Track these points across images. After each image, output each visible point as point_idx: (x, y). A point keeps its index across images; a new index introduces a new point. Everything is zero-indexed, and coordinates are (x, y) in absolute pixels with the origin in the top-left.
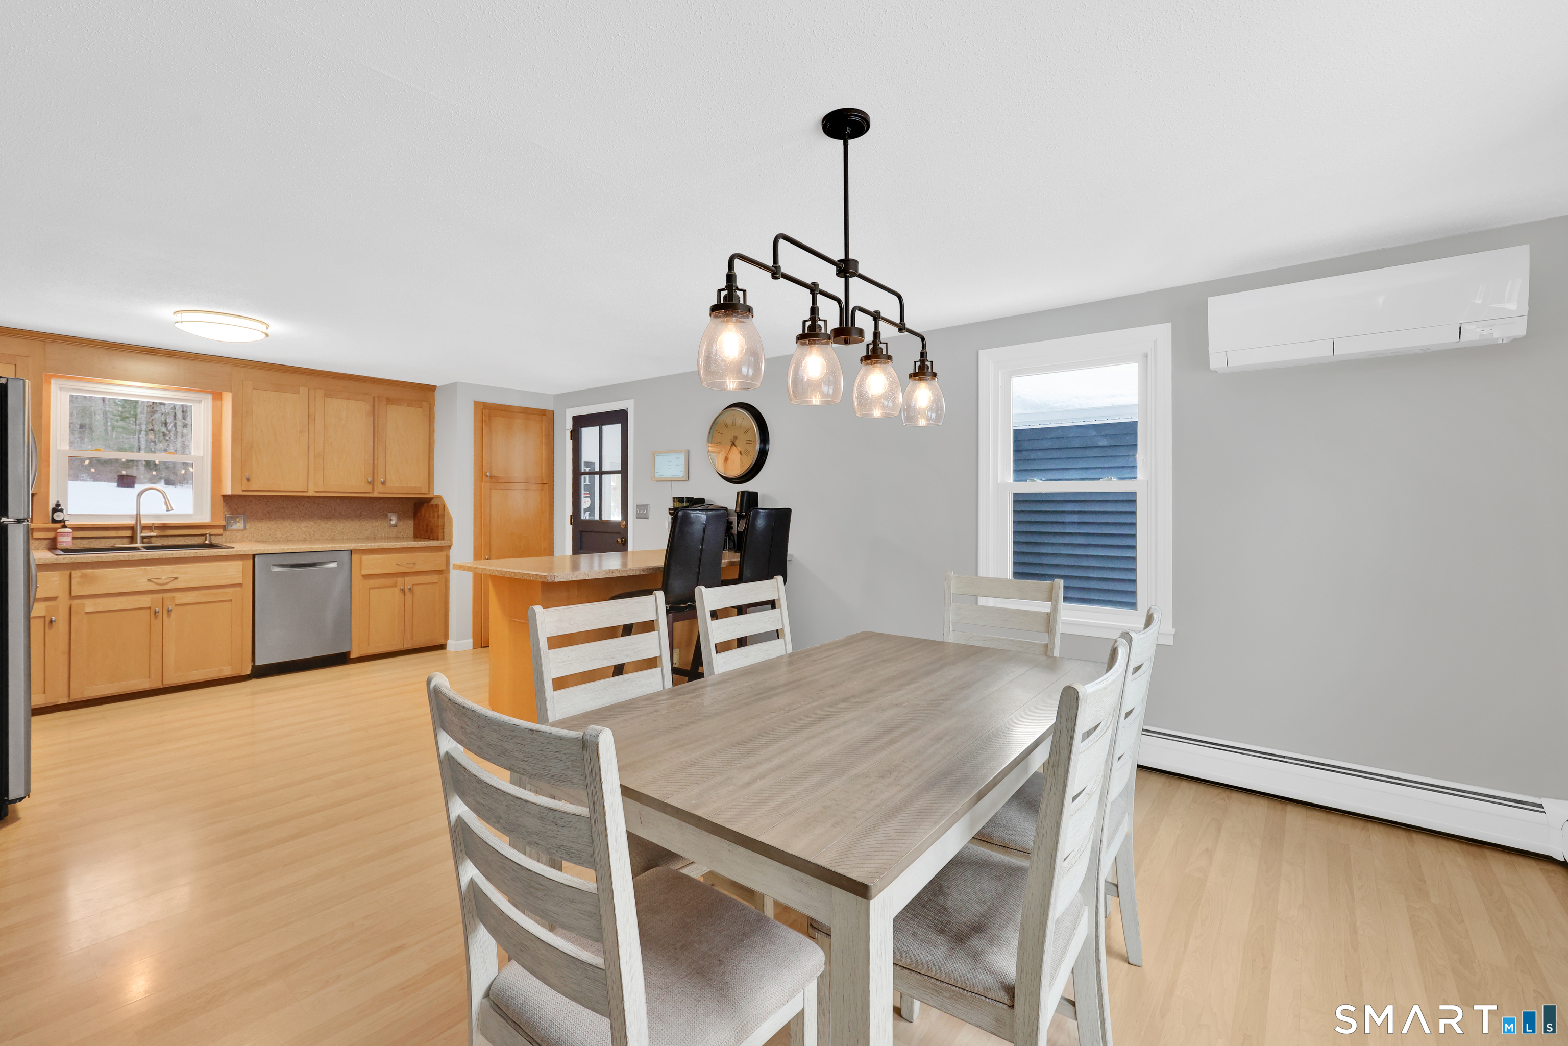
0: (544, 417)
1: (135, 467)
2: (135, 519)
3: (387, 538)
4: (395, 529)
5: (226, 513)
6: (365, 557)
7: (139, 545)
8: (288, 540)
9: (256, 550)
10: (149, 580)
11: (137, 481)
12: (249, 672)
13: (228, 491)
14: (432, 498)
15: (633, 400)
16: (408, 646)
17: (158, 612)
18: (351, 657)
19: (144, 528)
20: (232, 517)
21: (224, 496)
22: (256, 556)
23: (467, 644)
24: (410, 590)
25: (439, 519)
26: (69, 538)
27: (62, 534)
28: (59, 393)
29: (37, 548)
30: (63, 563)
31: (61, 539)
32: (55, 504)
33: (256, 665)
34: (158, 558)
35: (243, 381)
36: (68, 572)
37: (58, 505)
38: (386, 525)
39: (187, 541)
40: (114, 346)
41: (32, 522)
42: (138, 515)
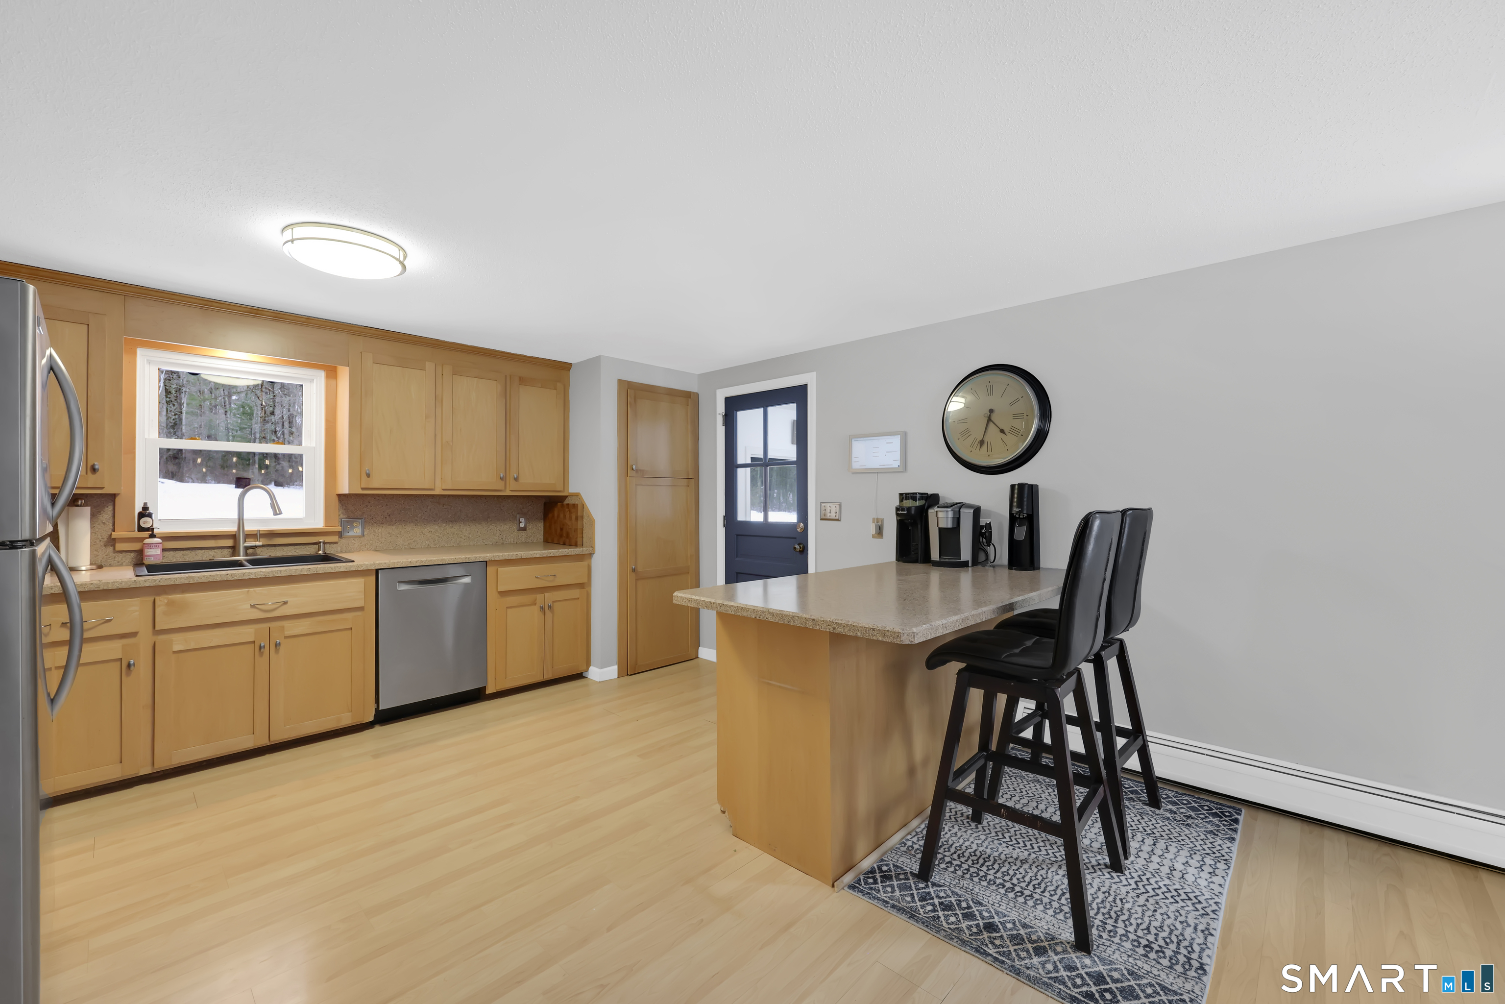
0: (689, 399)
1: (250, 472)
2: (236, 524)
3: (517, 545)
4: (524, 533)
6: (501, 570)
7: (241, 558)
8: (411, 548)
9: (379, 564)
10: (253, 606)
11: (252, 483)
12: (372, 719)
13: (345, 489)
14: (567, 497)
15: (815, 373)
16: (548, 676)
17: (264, 646)
18: (487, 692)
20: (348, 522)
21: (339, 496)
22: (380, 571)
23: (611, 672)
24: (550, 607)
25: (577, 521)
26: (157, 552)
27: (150, 546)
28: (147, 366)
29: (120, 563)
30: (148, 585)
31: (148, 552)
32: (143, 507)
33: (380, 709)
34: (264, 577)
35: (361, 353)
36: (152, 599)
37: (145, 508)
38: (515, 528)
39: (298, 551)
40: (210, 303)
41: (114, 531)
42: (241, 520)
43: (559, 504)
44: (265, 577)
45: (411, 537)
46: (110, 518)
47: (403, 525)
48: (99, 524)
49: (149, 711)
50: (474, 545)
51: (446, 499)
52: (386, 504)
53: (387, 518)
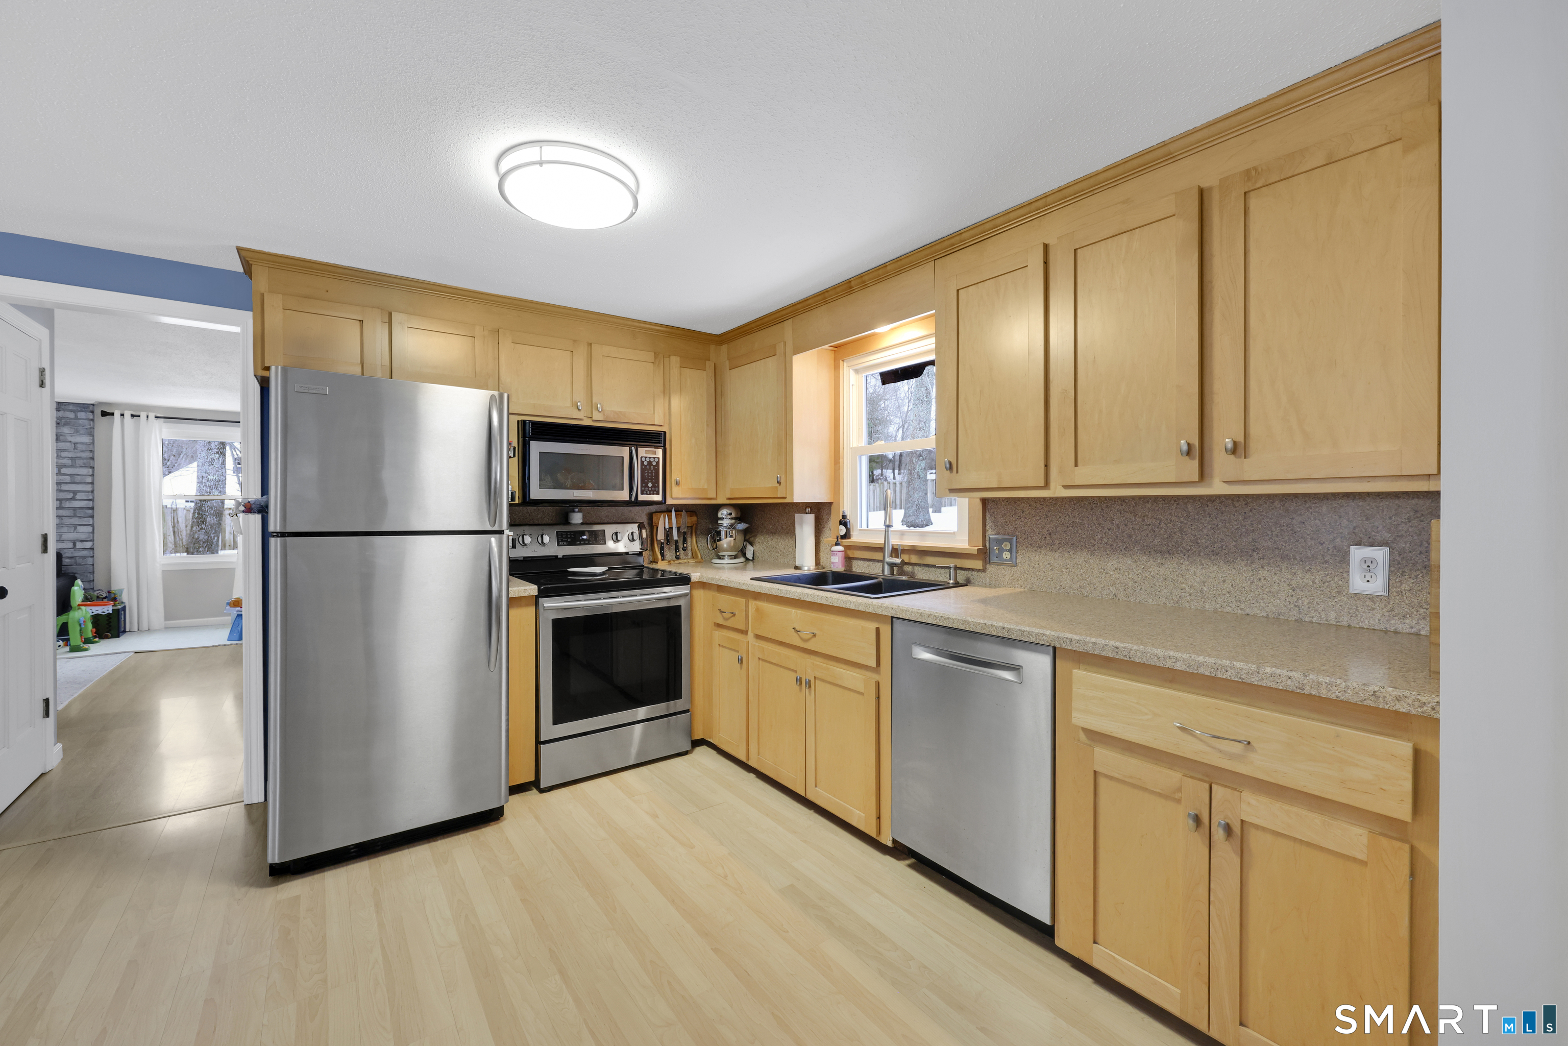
4: (1381, 603)
5: (987, 532)
10: (795, 631)
12: (889, 843)
17: (802, 681)
19: (894, 550)
20: (997, 541)
22: (895, 621)
34: (799, 599)
47: (1071, 553)
51: (1149, 505)
52: (1046, 515)
53: (1048, 538)
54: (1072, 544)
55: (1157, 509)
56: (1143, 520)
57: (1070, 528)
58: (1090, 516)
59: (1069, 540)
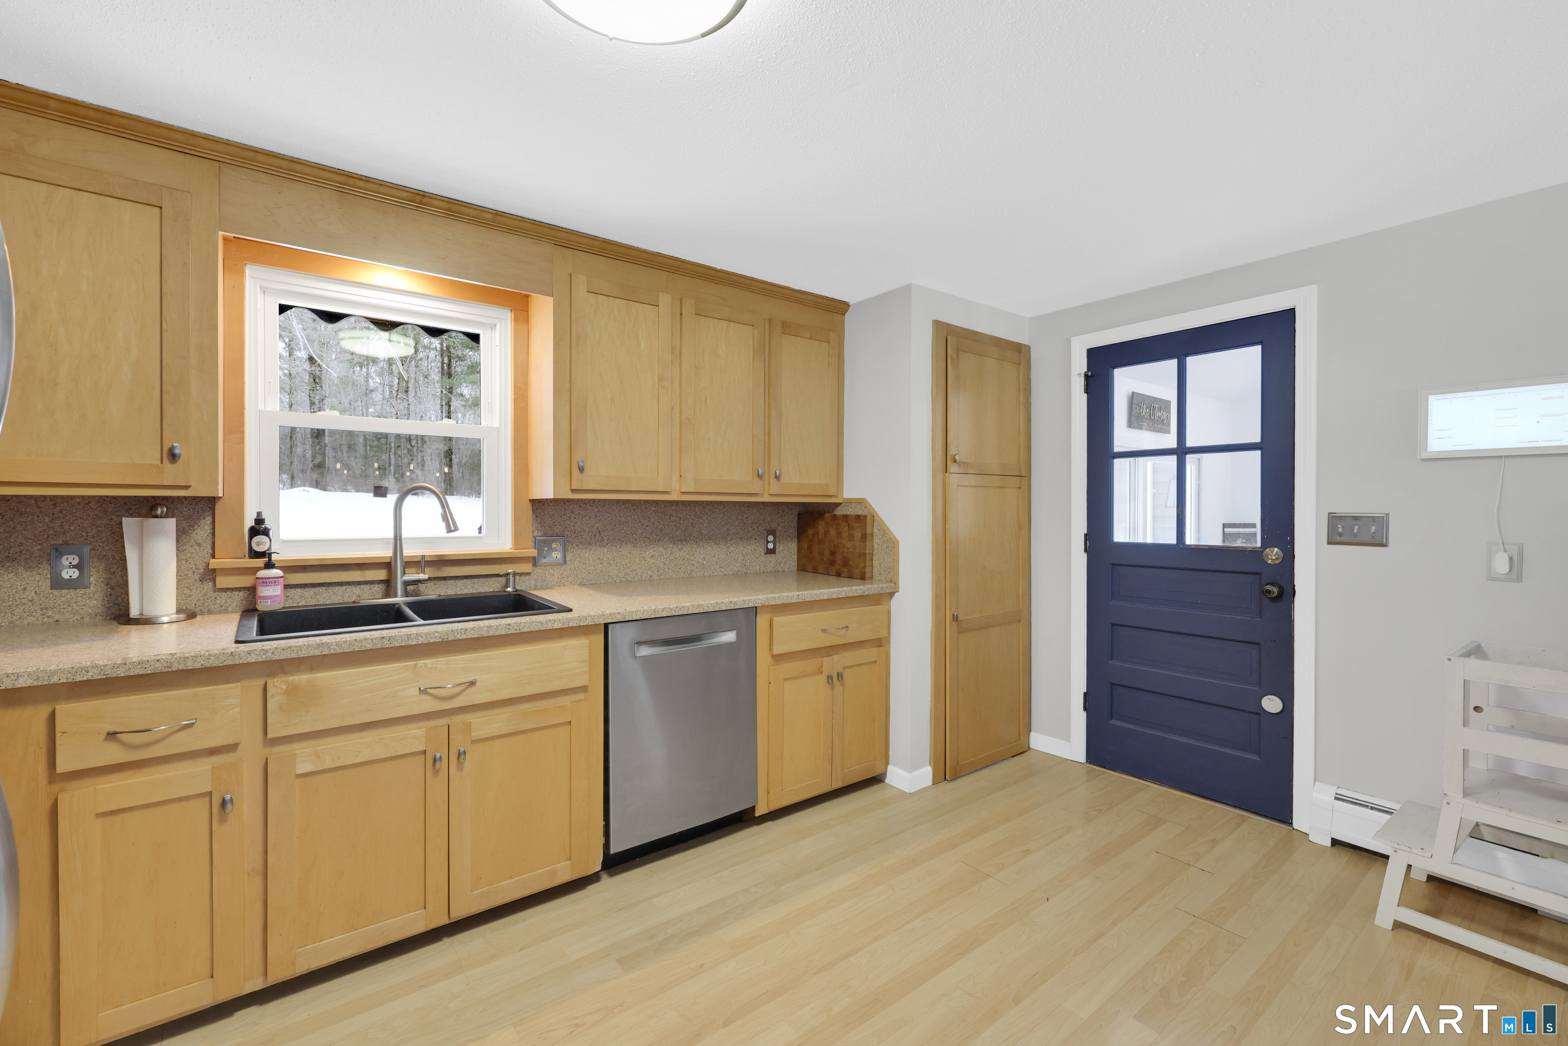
1: (387, 480)
2: (391, 547)
4: (772, 560)
5: (536, 533)
6: (777, 620)
7: (399, 599)
8: (628, 581)
9: (601, 614)
10: (423, 692)
11: (388, 492)
12: (599, 866)
13: (545, 488)
14: (840, 504)
16: (838, 783)
17: (440, 759)
18: (757, 813)
19: (410, 564)
20: (545, 542)
21: (534, 502)
22: (610, 626)
23: (924, 775)
24: (840, 676)
25: (865, 542)
26: (275, 591)
27: (266, 581)
28: (260, 297)
29: (223, 608)
30: (254, 661)
31: (263, 591)
32: (255, 519)
33: (612, 852)
34: (440, 640)
35: (571, 275)
36: (262, 682)
37: (259, 521)
38: (762, 550)
39: (476, 586)
40: (351, 181)
41: (214, 557)
42: (398, 539)
43: (828, 515)
44: (442, 641)
45: (628, 565)
46: (208, 536)
47: (618, 547)
48: (192, 546)
49: (259, 881)
50: (710, 576)
51: (673, 508)
52: (596, 515)
53: (597, 536)
54: (619, 540)
55: (678, 510)
56: (670, 518)
57: (617, 526)
58: (633, 515)
59: (616, 536)
